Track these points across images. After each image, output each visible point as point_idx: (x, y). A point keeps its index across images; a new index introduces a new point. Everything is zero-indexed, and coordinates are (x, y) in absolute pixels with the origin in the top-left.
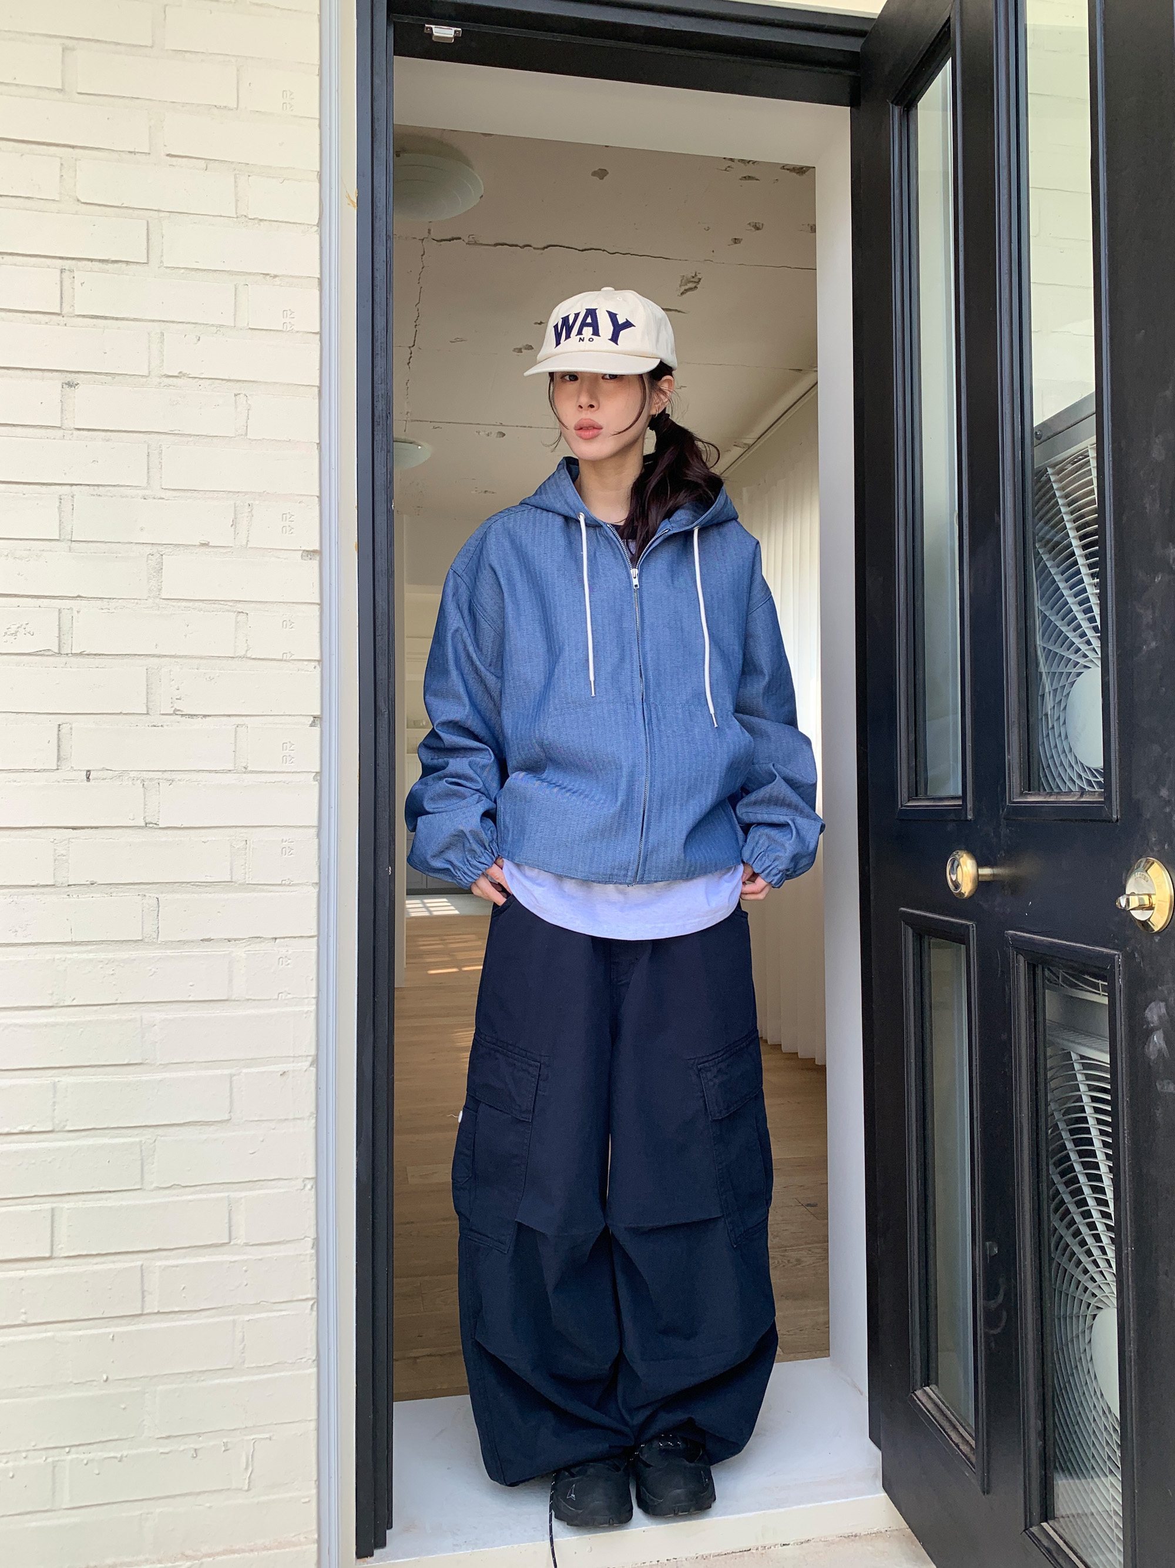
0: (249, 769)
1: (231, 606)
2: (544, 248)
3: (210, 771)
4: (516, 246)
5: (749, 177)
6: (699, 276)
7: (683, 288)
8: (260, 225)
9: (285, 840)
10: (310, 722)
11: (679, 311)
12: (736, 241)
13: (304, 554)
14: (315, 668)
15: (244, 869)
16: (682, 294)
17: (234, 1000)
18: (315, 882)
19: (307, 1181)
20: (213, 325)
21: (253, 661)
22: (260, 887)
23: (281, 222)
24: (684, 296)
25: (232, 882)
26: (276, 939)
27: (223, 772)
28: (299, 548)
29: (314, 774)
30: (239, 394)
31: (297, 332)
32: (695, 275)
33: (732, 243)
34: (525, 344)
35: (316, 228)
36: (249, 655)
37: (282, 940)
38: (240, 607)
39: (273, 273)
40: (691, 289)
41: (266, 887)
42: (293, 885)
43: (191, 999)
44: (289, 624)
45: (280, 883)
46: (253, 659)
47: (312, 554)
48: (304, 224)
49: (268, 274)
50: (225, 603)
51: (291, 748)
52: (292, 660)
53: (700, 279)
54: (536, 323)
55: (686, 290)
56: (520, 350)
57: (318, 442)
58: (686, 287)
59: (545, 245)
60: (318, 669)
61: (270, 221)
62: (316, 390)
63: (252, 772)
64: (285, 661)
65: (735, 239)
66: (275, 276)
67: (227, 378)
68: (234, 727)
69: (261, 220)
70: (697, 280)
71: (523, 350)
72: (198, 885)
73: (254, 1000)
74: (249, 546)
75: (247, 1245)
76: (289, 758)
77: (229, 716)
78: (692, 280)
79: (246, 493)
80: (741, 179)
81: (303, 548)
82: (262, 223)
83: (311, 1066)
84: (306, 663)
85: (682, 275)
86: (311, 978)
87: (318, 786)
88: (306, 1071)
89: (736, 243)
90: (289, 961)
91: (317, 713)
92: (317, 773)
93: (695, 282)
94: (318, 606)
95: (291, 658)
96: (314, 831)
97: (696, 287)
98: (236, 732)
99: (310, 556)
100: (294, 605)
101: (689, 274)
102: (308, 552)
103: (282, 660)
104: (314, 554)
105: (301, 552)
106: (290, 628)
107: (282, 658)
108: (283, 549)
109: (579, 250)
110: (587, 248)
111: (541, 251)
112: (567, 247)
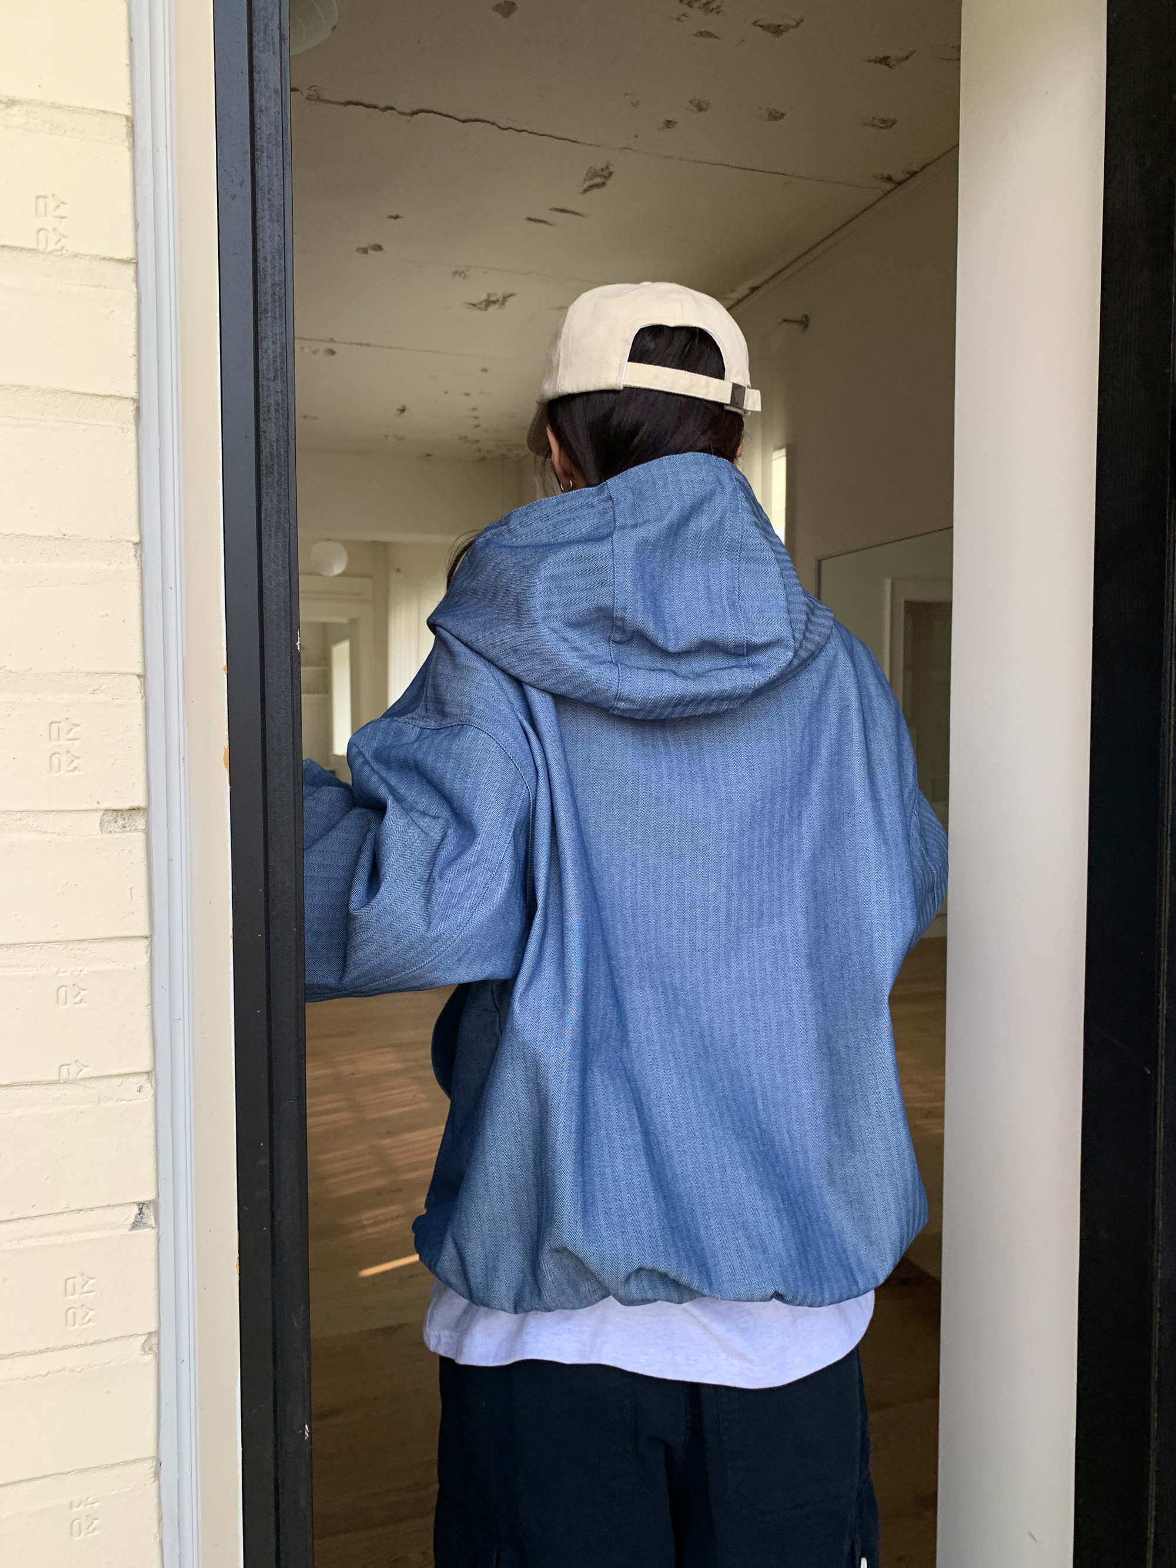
2: (413, 114)
4: (375, 108)
5: (707, 33)
6: (612, 169)
7: (588, 184)
10: (130, 1220)
11: (576, 214)
12: (669, 124)
13: (106, 818)
14: (139, 1090)
16: (586, 191)
24: (588, 193)
28: (95, 806)
29: (142, 1338)
31: (76, 255)
32: (607, 167)
33: (663, 126)
34: (372, 243)
40: (598, 186)
44: (71, 993)
47: (127, 814)
51: (85, 1289)
52: (82, 1079)
53: (611, 174)
54: (391, 217)
55: (591, 187)
56: (365, 251)
57: (137, 540)
58: (591, 183)
59: (415, 109)
60: (148, 1090)
62: (131, 407)
64: (65, 1082)
65: (669, 121)
70: (605, 173)
71: (370, 251)
76: (78, 1315)
78: (602, 173)
80: (695, 35)
81: (105, 805)
84: (117, 1081)
85: (592, 165)
87: (153, 1364)
89: (668, 127)
91: (148, 1196)
92: (150, 1334)
93: (605, 177)
94: (145, 942)
95: (80, 1075)
96: (149, 1467)
97: (603, 184)
99: (121, 822)
100: (85, 945)
101: (599, 165)
102: (115, 813)
103: (57, 1082)
104: (130, 815)
105: (101, 814)
106: (76, 1003)
107: (56, 1078)
108: (52, 811)
109: (459, 120)
110: (473, 118)
111: (408, 118)
112: (444, 115)
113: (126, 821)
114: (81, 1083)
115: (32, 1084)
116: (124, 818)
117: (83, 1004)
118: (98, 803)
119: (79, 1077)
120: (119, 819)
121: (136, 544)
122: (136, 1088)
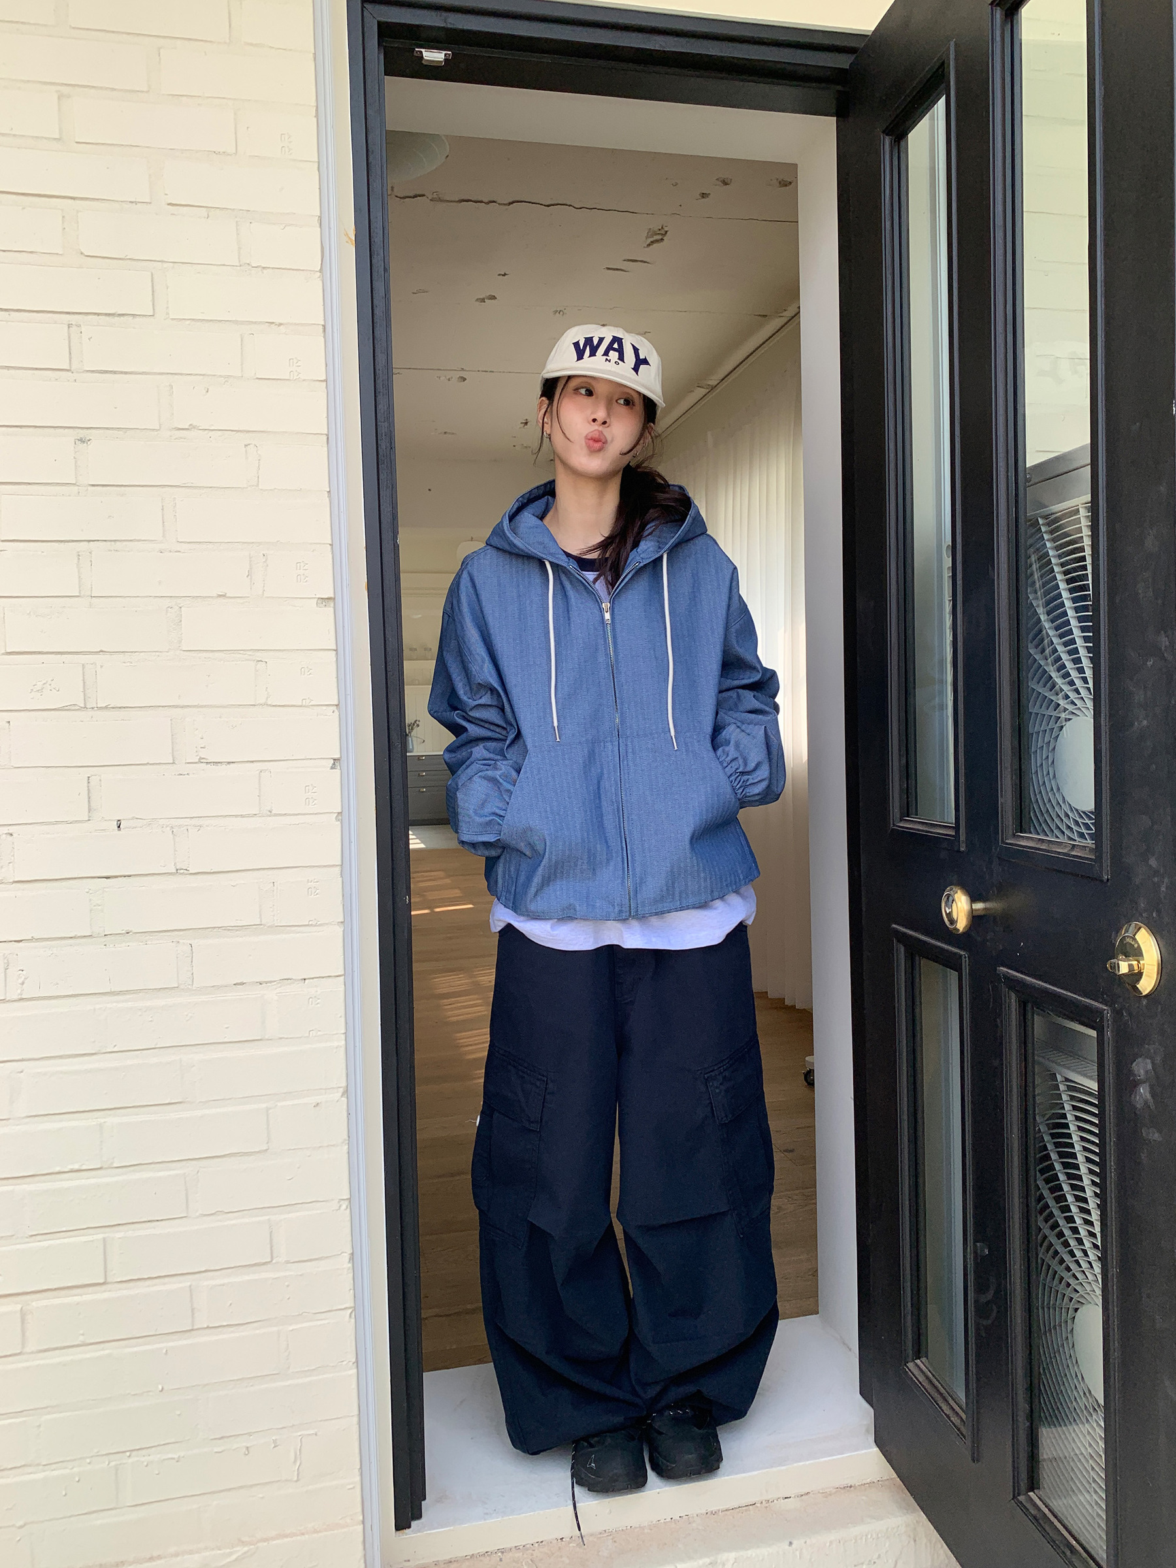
0: (273, 812)
1: (250, 655)
2: (510, 203)
3: (236, 816)
4: (481, 202)
6: (665, 229)
7: (649, 240)
8: (263, 273)
9: (310, 881)
10: (330, 765)
11: (645, 262)
12: (704, 195)
13: (319, 602)
14: (333, 712)
15: (273, 911)
16: (649, 245)
17: (268, 1040)
18: (340, 921)
19: (342, 1202)
20: (221, 376)
21: (274, 708)
22: (288, 928)
23: (284, 269)
24: (651, 247)
25: (261, 925)
26: (305, 980)
27: (248, 816)
29: (336, 814)
30: (249, 444)
31: (304, 380)
32: (662, 227)
33: (699, 197)
34: (488, 295)
35: (319, 274)
36: (269, 703)
37: (312, 980)
38: (259, 655)
39: (277, 321)
40: (657, 241)
41: (293, 928)
42: (319, 925)
43: (226, 1040)
44: (306, 671)
45: (307, 924)
46: (274, 706)
47: (326, 601)
48: (306, 270)
49: (273, 323)
50: (245, 653)
51: (313, 791)
53: (666, 232)
54: (499, 275)
55: (653, 242)
56: (483, 300)
57: (328, 490)
58: (652, 239)
59: (511, 200)
60: (337, 713)
61: (273, 268)
62: (325, 438)
63: (276, 815)
64: (304, 706)
66: (280, 324)
67: (237, 429)
68: (258, 772)
69: (264, 268)
71: (486, 300)
72: (229, 930)
73: (287, 1038)
74: (265, 595)
75: (288, 1262)
76: (311, 801)
77: (252, 762)
78: (659, 232)
79: (260, 543)
81: (318, 596)
82: (265, 271)
83: (342, 1096)
84: (324, 708)
85: (649, 227)
87: (340, 825)
88: (338, 1101)
89: (703, 197)
90: (318, 1000)
91: (337, 756)
92: (339, 813)
93: (662, 234)
94: (335, 652)
95: (311, 704)
96: (338, 869)
97: (662, 239)
98: (260, 777)
99: (324, 604)
100: (310, 652)
101: (656, 226)
102: (322, 599)
103: (301, 706)
104: (328, 601)
105: (317, 599)
106: (308, 675)
107: (301, 704)
108: (298, 598)
109: (545, 206)
110: (553, 203)
111: (507, 207)
112: (532, 203)
113: (326, 603)
114: (310, 707)
115: (291, 706)
117: (311, 676)
118: (315, 595)
121: (328, 492)
122: (331, 712)
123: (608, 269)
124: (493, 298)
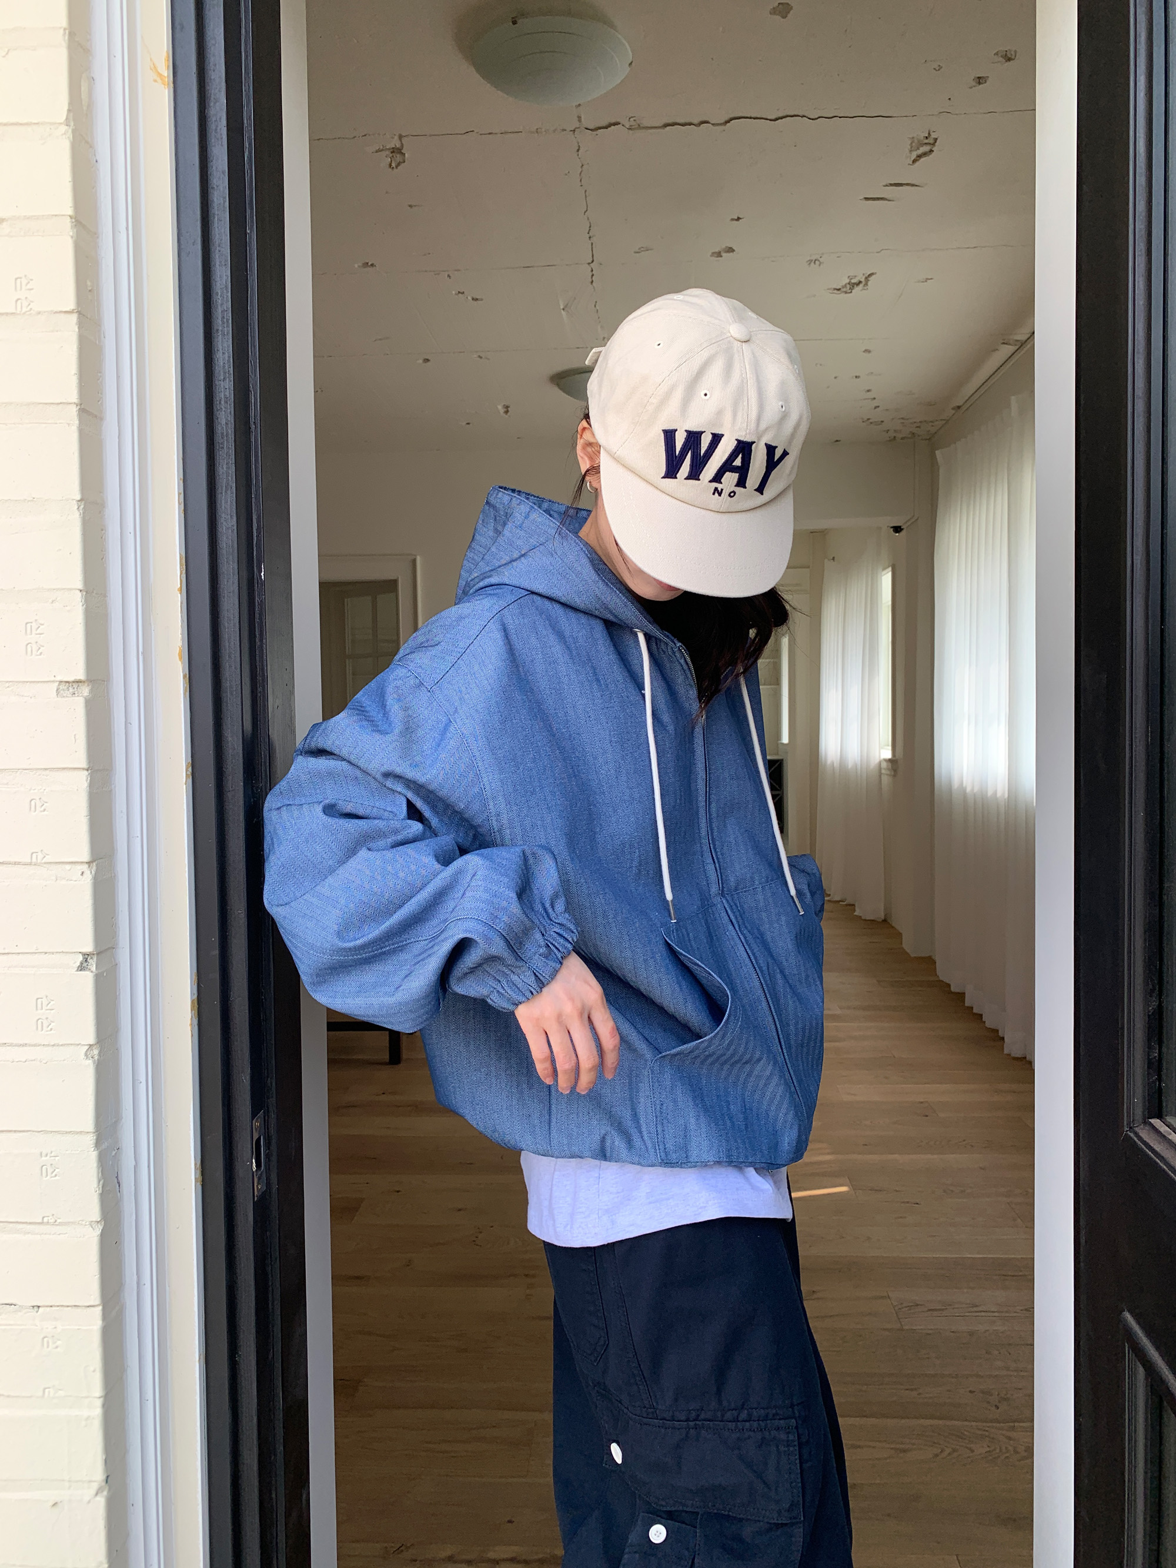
2: (727, 122)
6: (933, 135)
7: (914, 155)
9: (44, 1153)
10: (78, 964)
11: (913, 185)
12: (980, 80)
13: (61, 687)
14: (83, 873)
16: (914, 161)
18: (94, 1220)
22: (11, 1225)
24: (917, 163)
26: (39, 1307)
28: (53, 679)
29: (87, 1047)
31: (39, 313)
32: (929, 134)
33: (974, 84)
34: (724, 247)
35: (64, 128)
37: (48, 1309)
40: (925, 154)
41: (18, 1227)
42: (60, 1224)
44: (39, 804)
45: (41, 1220)
47: (75, 685)
48: (43, 124)
51: (48, 1007)
52: (45, 863)
53: (936, 140)
54: (733, 220)
55: (920, 156)
56: (719, 254)
58: (920, 152)
59: (727, 119)
60: (89, 874)
62: (75, 410)
64: (35, 864)
65: (979, 78)
70: (932, 141)
71: (724, 254)
76: (45, 1023)
78: (926, 141)
81: (59, 678)
84: (68, 867)
85: (911, 136)
86: (92, 1369)
87: (93, 1066)
89: (980, 83)
90: (59, 1343)
91: (90, 949)
92: (91, 1046)
93: (929, 145)
94: (86, 773)
96: (92, 1139)
97: (931, 151)
99: (71, 690)
100: (47, 772)
101: (920, 133)
102: (67, 684)
104: (78, 686)
105: (57, 684)
106: (41, 811)
107: (30, 861)
108: (27, 682)
109: (770, 120)
110: (781, 115)
111: (723, 127)
112: (754, 118)
113: (75, 689)
114: (45, 865)
115: (15, 863)
116: (74, 688)
117: (45, 813)
118: (55, 676)
119: (43, 861)
120: (70, 688)
121: (79, 501)
122: (80, 873)
123: (867, 199)
124: (730, 250)
